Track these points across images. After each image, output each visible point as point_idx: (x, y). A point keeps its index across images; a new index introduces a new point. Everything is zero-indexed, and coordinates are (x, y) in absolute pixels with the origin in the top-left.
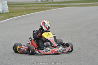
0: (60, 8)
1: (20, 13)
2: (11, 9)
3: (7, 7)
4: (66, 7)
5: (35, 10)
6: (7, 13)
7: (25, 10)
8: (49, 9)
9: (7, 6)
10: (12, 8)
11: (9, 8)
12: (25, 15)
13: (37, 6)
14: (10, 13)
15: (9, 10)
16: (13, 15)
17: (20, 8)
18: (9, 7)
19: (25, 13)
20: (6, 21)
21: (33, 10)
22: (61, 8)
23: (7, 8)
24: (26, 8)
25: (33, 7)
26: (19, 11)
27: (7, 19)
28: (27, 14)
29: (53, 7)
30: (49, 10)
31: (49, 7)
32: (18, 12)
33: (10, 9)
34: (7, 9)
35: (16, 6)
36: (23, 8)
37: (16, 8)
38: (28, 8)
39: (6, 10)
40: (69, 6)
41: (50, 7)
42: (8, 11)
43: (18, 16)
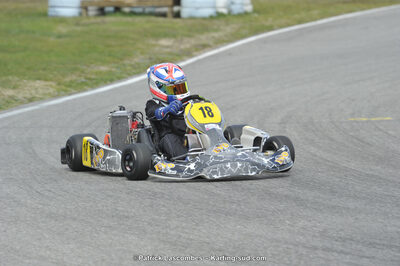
1: (297, 16)
6: (246, 13)
12: (314, 23)
14: (256, 15)
15: (253, 1)
16: (267, 24)
19: (315, 12)
27: (246, 36)
39: (242, 4)
42: (249, 8)
43: (288, 25)
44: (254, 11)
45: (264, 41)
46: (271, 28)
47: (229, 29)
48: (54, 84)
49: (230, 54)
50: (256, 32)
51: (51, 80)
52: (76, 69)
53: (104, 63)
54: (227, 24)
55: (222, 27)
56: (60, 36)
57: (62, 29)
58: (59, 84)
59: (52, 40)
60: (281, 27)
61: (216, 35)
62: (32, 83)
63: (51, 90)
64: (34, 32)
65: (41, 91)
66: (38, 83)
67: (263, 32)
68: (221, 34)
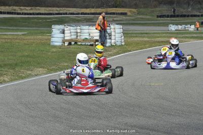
1: (140, 47)
3: (123, 37)
5: (162, 42)
6: (122, 45)
7: (148, 41)
10: (129, 39)
11: (124, 39)
12: (146, 49)
15: (125, 41)
16: (129, 49)
17: (141, 39)
18: (125, 37)
19: (147, 46)
21: (159, 42)
23: (122, 39)
24: (150, 40)
28: (149, 48)
29: (187, 39)
32: (137, 44)
36: (146, 39)
37: (136, 39)
38: (152, 39)
39: (121, 42)
41: (184, 39)
42: (123, 43)
43: (137, 50)
44: (125, 45)
45: (126, 55)
46: (130, 51)
47: (115, 51)
48: (46, 69)
51: (45, 68)
52: (55, 64)
53: (66, 62)
54: (115, 49)
55: (112, 50)
56: (53, 52)
57: (54, 50)
58: (48, 69)
59: (49, 54)
61: (110, 53)
62: (38, 69)
63: (45, 72)
64: (43, 51)
65: (41, 72)
66: (40, 69)
67: (127, 52)
68: (112, 52)
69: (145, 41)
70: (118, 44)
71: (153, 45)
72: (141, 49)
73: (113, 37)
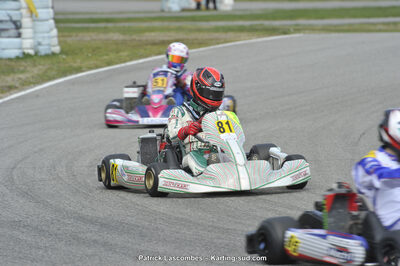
0: (259, 37)
1: (106, 57)
2: (69, 40)
3: (55, 32)
4: (285, 33)
6: (54, 54)
7: (124, 42)
8: (218, 41)
9: (51, 30)
10: (71, 36)
11: (59, 37)
12: (123, 65)
13: (169, 29)
14: (64, 56)
15: (60, 43)
16: (75, 65)
17: (102, 36)
18: (60, 30)
19: (124, 54)
20: (51, 86)
21: (154, 44)
22: (264, 36)
23: (53, 37)
24: (127, 37)
25: (153, 34)
26: (99, 48)
27: (54, 78)
28: (131, 60)
29: (231, 35)
30: (218, 44)
31: (216, 35)
32: (95, 50)
33: (62, 39)
34: (55, 41)
35: (87, 29)
36: (117, 36)
37: (87, 37)
38: (134, 37)
39: (49, 45)
40: (298, 30)
41: (222, 35)
42: (57, 49)
43: (97, 67)
44: (62, 52)
46: (79, 70)
47: (36, 71)
49: (37, 96)
50: (64, 73)
54: (35, 66)
55: (28, 68)
60: (90, 69)
61: (23, 76)
67: (71, 73)
68: (28, 75)
69: (116, 43)
70: (43, 50)
71: (142, 51)
72: (109, 64)
73: (26, 32)
